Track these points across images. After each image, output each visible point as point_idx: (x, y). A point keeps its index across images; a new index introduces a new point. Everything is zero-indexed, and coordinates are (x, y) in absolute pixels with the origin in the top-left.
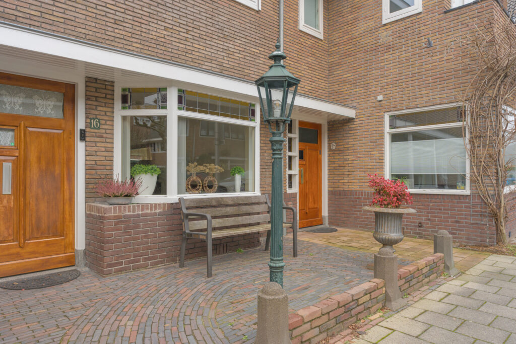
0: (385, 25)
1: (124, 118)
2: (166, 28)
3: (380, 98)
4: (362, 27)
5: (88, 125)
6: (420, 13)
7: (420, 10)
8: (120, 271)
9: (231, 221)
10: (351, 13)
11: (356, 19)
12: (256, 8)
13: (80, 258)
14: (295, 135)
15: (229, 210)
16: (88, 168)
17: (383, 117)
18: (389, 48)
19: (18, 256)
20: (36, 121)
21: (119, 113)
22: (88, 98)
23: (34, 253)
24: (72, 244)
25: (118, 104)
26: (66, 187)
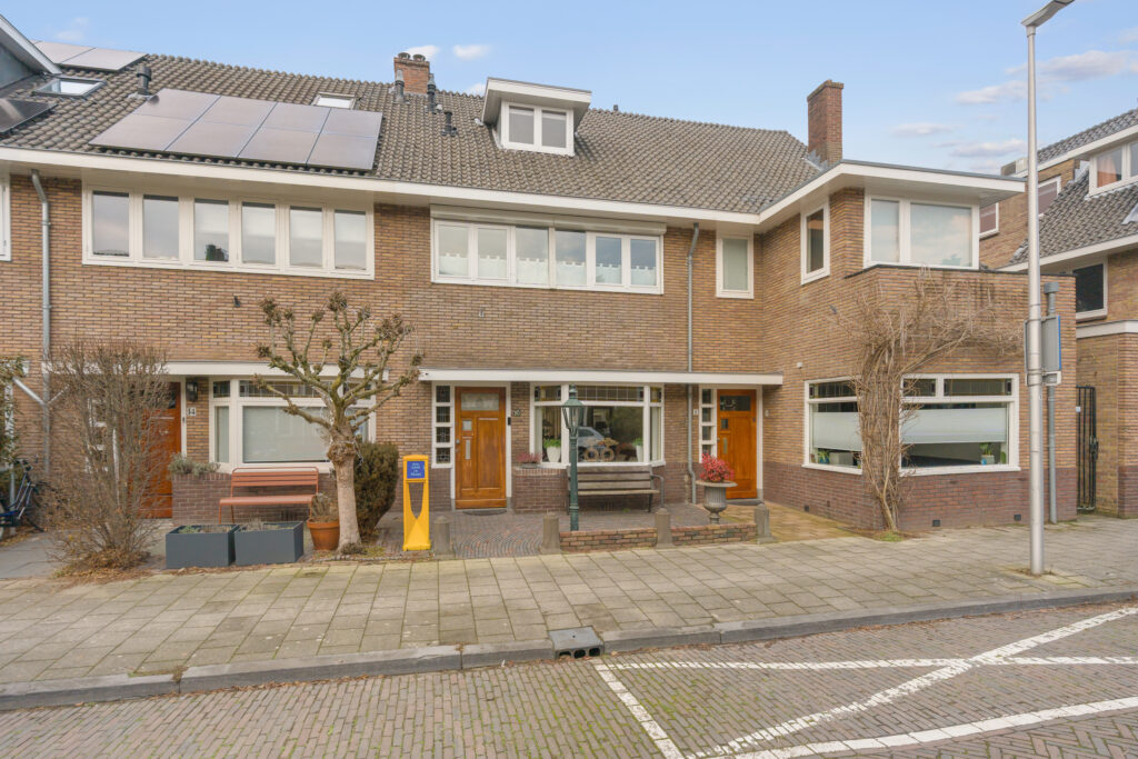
0: (804, 286)
1: (537, 408)
2: (569, 335)
3: (799, 365)
4: (789, 285)
5: (513, 414)
6: (828, 277)
7: (828, 273)
8: (527, 512)
9: (610, 485)
10: (780, 269)
11: (783, 276)
12: (658, 293)
13: (509, 502)
14: (714, 405)
15: (609, 477)
16: (513, 443)
17: (802, 385)
18: (807, 311)
19: (473, 497)
20: (483, 414)
21: (533, 404)
22: (512, 397)
23: (482, 497)
24: (505, 493)
25: (532, 398)
26: (501, 456)
